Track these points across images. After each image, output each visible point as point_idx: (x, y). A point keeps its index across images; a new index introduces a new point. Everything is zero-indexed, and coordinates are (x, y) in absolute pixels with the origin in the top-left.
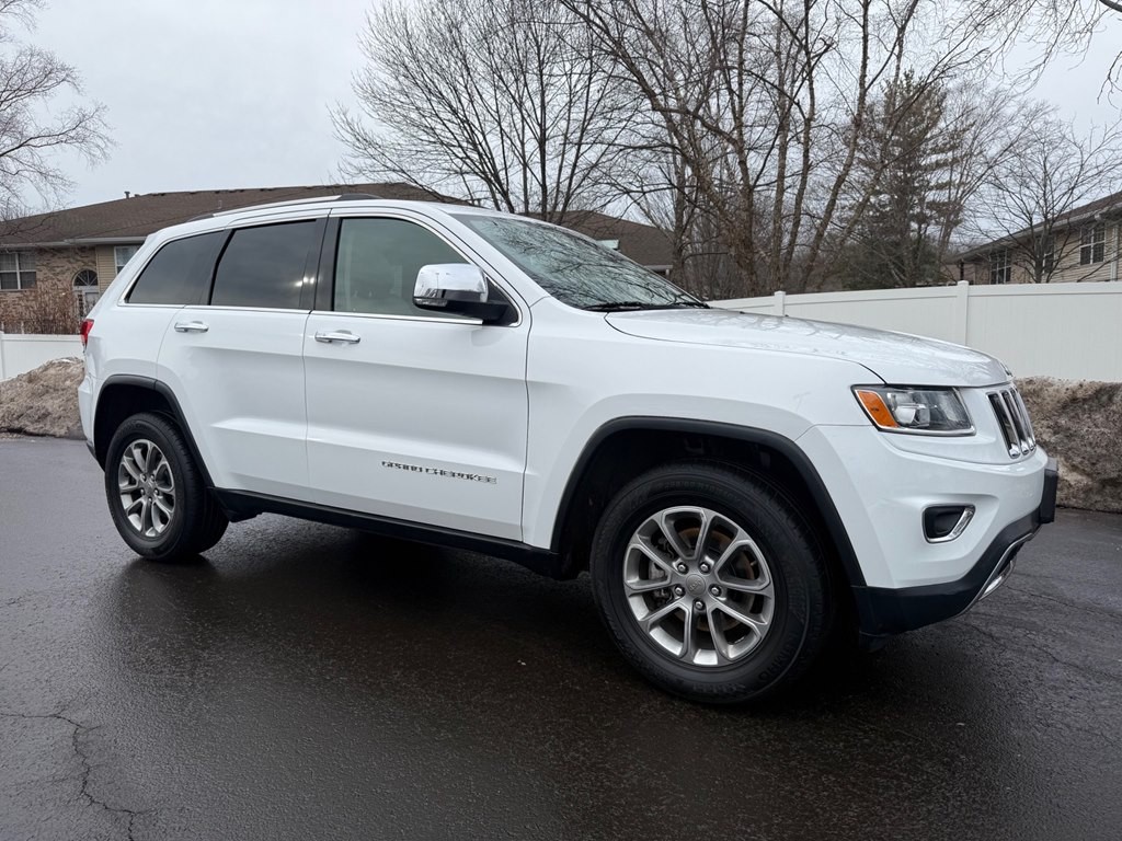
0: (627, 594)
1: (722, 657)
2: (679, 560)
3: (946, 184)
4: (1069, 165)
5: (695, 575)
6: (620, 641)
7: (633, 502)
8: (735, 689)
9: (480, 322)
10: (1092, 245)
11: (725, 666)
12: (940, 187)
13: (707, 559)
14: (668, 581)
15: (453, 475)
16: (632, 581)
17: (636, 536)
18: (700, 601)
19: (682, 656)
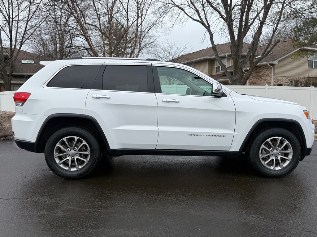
11: (283, 169)
14: (270, 153)
16: (262, 155)
17: (263, 145)
18: (276, 156)
19: (273, 169)
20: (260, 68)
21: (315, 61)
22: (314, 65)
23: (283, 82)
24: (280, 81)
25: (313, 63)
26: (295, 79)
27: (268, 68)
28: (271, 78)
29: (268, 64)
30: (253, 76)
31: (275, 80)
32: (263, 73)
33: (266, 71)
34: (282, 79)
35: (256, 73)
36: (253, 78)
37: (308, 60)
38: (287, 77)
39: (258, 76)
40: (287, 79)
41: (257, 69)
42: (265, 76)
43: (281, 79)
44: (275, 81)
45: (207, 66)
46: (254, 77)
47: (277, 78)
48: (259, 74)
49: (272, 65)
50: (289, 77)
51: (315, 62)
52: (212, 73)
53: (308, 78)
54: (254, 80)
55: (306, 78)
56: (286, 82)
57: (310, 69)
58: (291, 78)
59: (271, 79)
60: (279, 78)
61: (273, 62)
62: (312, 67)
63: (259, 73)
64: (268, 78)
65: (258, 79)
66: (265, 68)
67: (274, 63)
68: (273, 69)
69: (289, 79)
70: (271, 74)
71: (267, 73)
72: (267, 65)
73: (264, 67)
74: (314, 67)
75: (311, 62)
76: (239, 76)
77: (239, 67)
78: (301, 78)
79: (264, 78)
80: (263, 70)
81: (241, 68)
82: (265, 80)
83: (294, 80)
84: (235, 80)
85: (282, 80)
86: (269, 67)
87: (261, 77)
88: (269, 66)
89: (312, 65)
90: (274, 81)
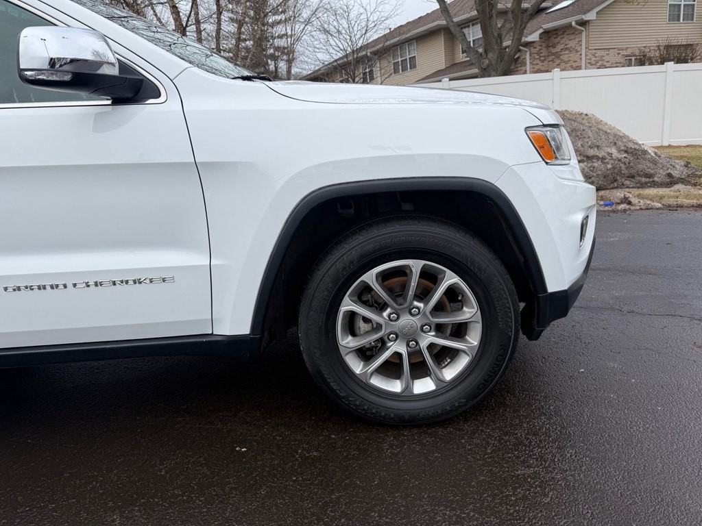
0: (343, 354)
1: (438, 380)
2: (389, 310)
3: (283, 35)
4: (361, 20)
5: (406, 320)
6: (343, 397)
7: (344, 268)
8: (457, 404)
9: (109, 102)
10: (400, 60)
11: (445, 388)
12: (280, 37)
13: (416, 303)
14: (383, 332)
15: (114, 283)
16: (347, 342)
17: (346, 299)
18: (410, 337)
19: (403, 391)
20: (555, 34)
21: (685, 5)
22: (684, 14)
23: (608, 62)
24: (603, 60)
25: (679, 11)
26: (637, 52)
27: (574, 33)
28: (581, 55)
29: (573, 23)
30: (541, 55)
31: (589, 59)
32: (562, 46)
33: (570, 40)
34: (607, 55)
35: (548, 47)
36: (540, 60)
37: (669, 3)
38: (619, 50)
39: (553, 54)
40: (619, 54)
41: (549, 38)
42: (567, 52)
43: (603, 56)
44: (589, 63)
45: (443, 43)
46: (542, 58)
47: (596, 53)
48: (554, 51)
49: (583, 23)
50: (623, 50)
51: (686, 8)
52: (453, 58)
53: (668, 47)
54: (543, 65)
55: (662, 48)
56: (616, 63)
57: (675, 25)
58: (629, 52)
59: (581, 59)
60: (599, 53)
61: (583, 17)
62: (679, 20)
63: (555, 47)
64: (574, 56)
65: (553, 61)
66: (568, 34)
67: (587, 17)
68: (584, 34)
69: (623, 55)
70: (581, 45)
71: (572, 44)
72: (569, 26)
73: (565, 32)
74: (683, 20)
75: (676, 8)
76: (495, 57)
77: (496, 34)
78: (652, 48)
79: (565, 58)
80: (563, 38)
81: (498, 36)
82: (566, 62)
83: (634, 56)
84: (488, 66)
85: (606, 58)
86: (577, 30)
87: (557, 55)
88: (575, 28)
89: (679, 15)
90: (588, 61)
